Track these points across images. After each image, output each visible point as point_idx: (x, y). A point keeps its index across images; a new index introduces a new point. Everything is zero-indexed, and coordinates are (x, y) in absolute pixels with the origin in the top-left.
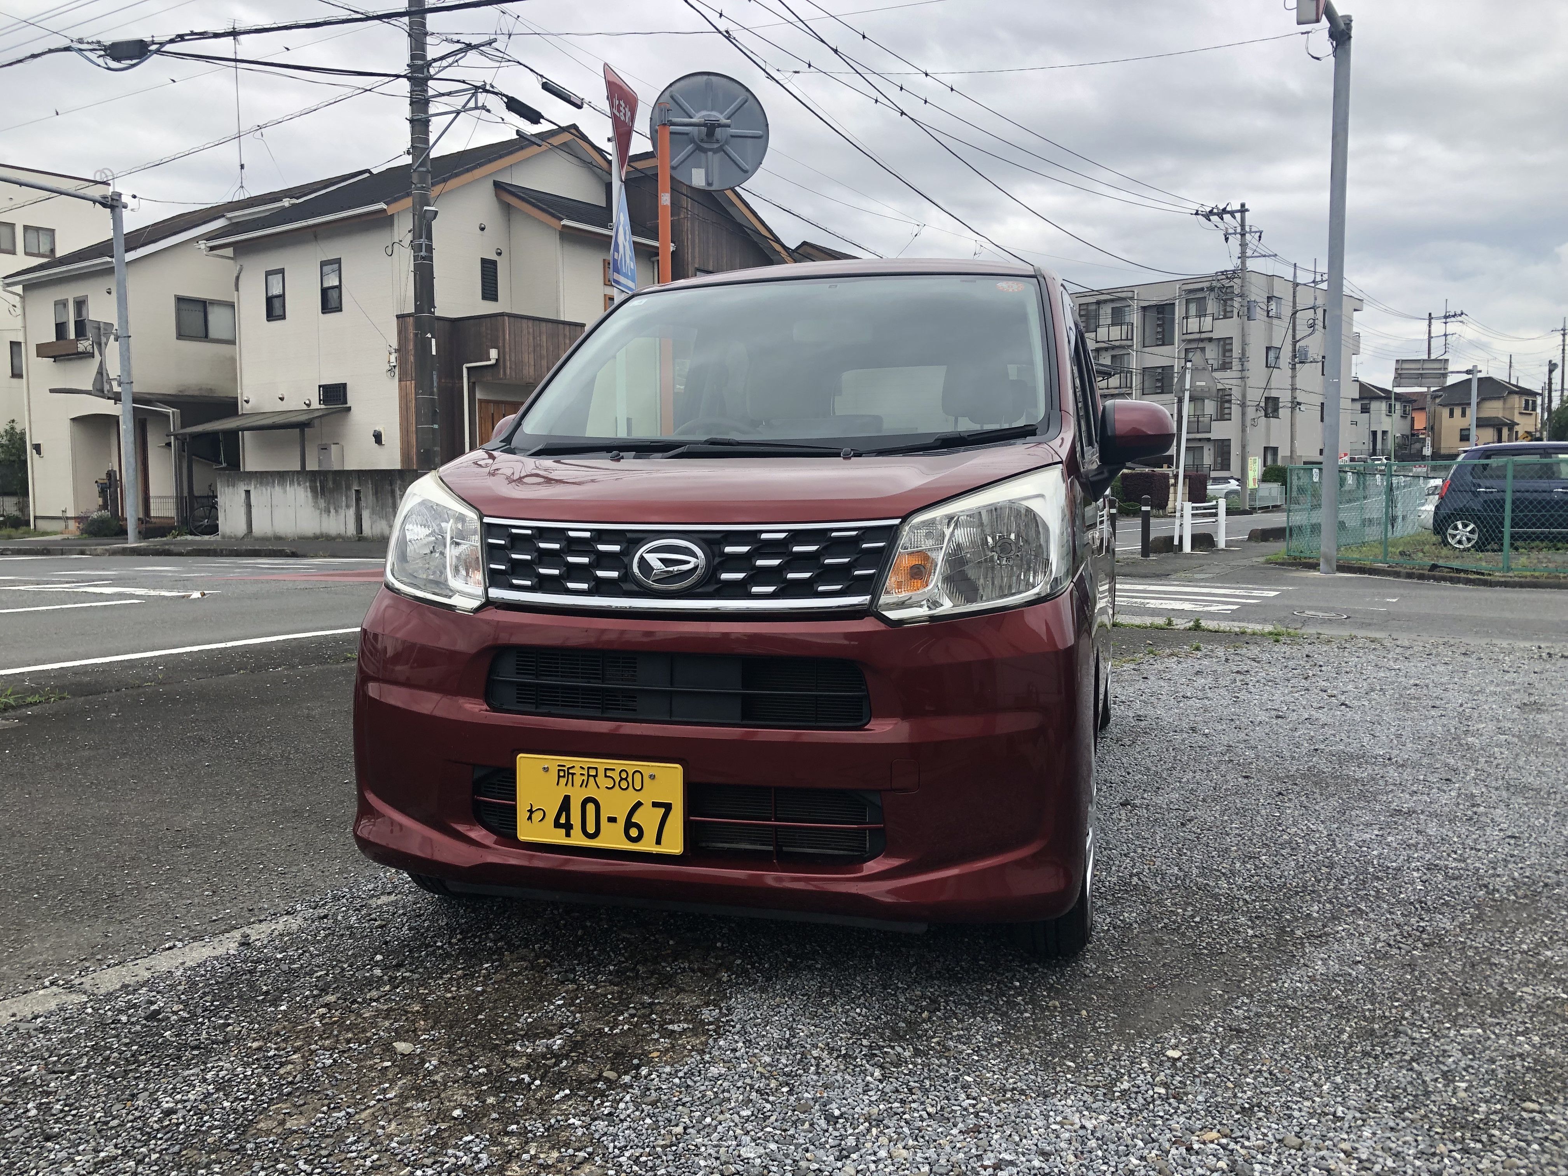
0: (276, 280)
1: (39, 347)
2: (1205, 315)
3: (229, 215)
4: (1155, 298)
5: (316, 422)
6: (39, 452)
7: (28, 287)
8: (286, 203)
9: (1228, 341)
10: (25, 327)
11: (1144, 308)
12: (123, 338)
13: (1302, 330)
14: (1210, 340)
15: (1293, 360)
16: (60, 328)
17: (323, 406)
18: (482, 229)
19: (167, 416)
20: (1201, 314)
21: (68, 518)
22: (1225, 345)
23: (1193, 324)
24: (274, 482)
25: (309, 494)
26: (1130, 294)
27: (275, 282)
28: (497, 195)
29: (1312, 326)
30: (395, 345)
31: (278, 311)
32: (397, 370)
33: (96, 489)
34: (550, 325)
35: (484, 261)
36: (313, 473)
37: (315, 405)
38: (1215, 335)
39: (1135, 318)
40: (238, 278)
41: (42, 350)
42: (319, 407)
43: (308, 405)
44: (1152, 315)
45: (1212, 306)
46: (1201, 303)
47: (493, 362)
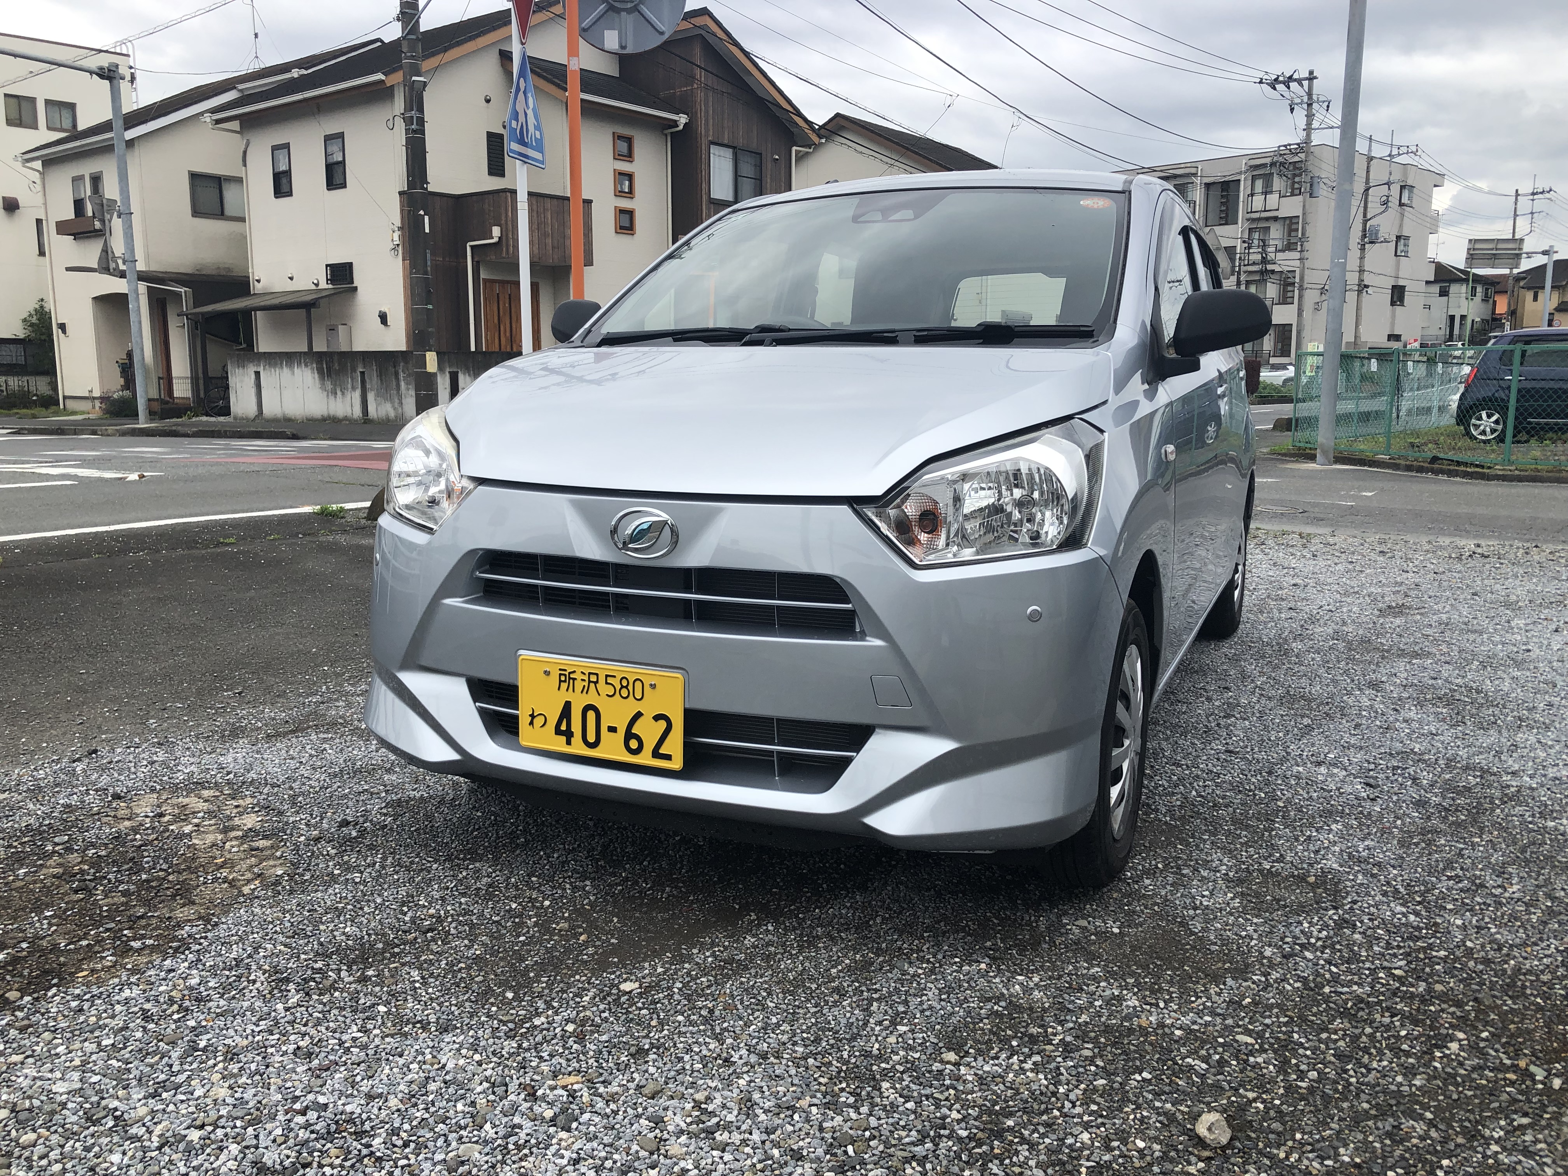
0: (282, 155)
1: (59, 224)
2: (1271, 192)
3: (241, 87)
4: (1218, 174)
5: (322, 301)
6: (64, 332)
7: (49, 162)
8: (295, 73)
9: (1294, 221)
10: (45, 204)
11: (1208, 186)
12: (126, 215)
13: (1374, 207)
14: (1276, 219)
15: (1362, 240)
16: (79, 205)
17: (330, 286)
18: (488, 101)
19: (179, 295)
20: (1266, 192)
21: (94, 398)
22: (1291, 223)
23: (1258, 202)
24: (281, 364)
25: (316, 375)
26: (1193, 171)
27: (281, 157)
28: (502, 65)
29: (1385, 203)
30: (398, 223)
31: (285, 188)
32: (400, 249)
33: (118, 371)
34: (555, 201)
35: (491, 136)
36: (320, 354)
37: (323, 285)
38: (1280, 214)
39: (1198, 195)
40: (245, 153)
41: (63, 228)
42: (327, 286)
43: (317, 285)
44: (1216, 192)
45: (1278, 183)
46: (1268, 179)
47: (495, 240)
